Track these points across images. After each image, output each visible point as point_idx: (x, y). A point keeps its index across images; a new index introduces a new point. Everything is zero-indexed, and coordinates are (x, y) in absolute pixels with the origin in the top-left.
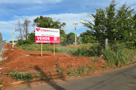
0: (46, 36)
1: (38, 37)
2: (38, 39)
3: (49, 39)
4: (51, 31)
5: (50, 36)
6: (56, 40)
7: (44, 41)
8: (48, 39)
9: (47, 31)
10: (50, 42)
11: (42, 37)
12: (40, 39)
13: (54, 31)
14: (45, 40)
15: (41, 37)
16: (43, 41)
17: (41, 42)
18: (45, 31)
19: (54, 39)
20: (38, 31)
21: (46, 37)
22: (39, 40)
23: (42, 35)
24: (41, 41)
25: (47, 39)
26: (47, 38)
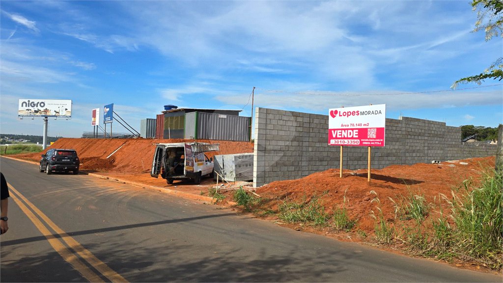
0: (349, 127)
1: (333, 131)
2: (334, 136)
3: (355, 134)
4: (363, 113)
5: (360, 127)
6: (375, 137)
7: (346, 141)
8: (355, 136)
9: (353, 113)
10: (357, 142)
11: (342, 129)
12: (338, 136)
13: (369, 113)
14: (347, 138)
15: (338, 131)
16: (342, 140)
17: (340, 142)
18: (348, 115)
19: (369, 133)
20: (334, 117)
21: (349, 131)
22: (336, 138)
23: (342, 126)
24: (339, 140)
25: (351, 136)
26: (351, 131)
